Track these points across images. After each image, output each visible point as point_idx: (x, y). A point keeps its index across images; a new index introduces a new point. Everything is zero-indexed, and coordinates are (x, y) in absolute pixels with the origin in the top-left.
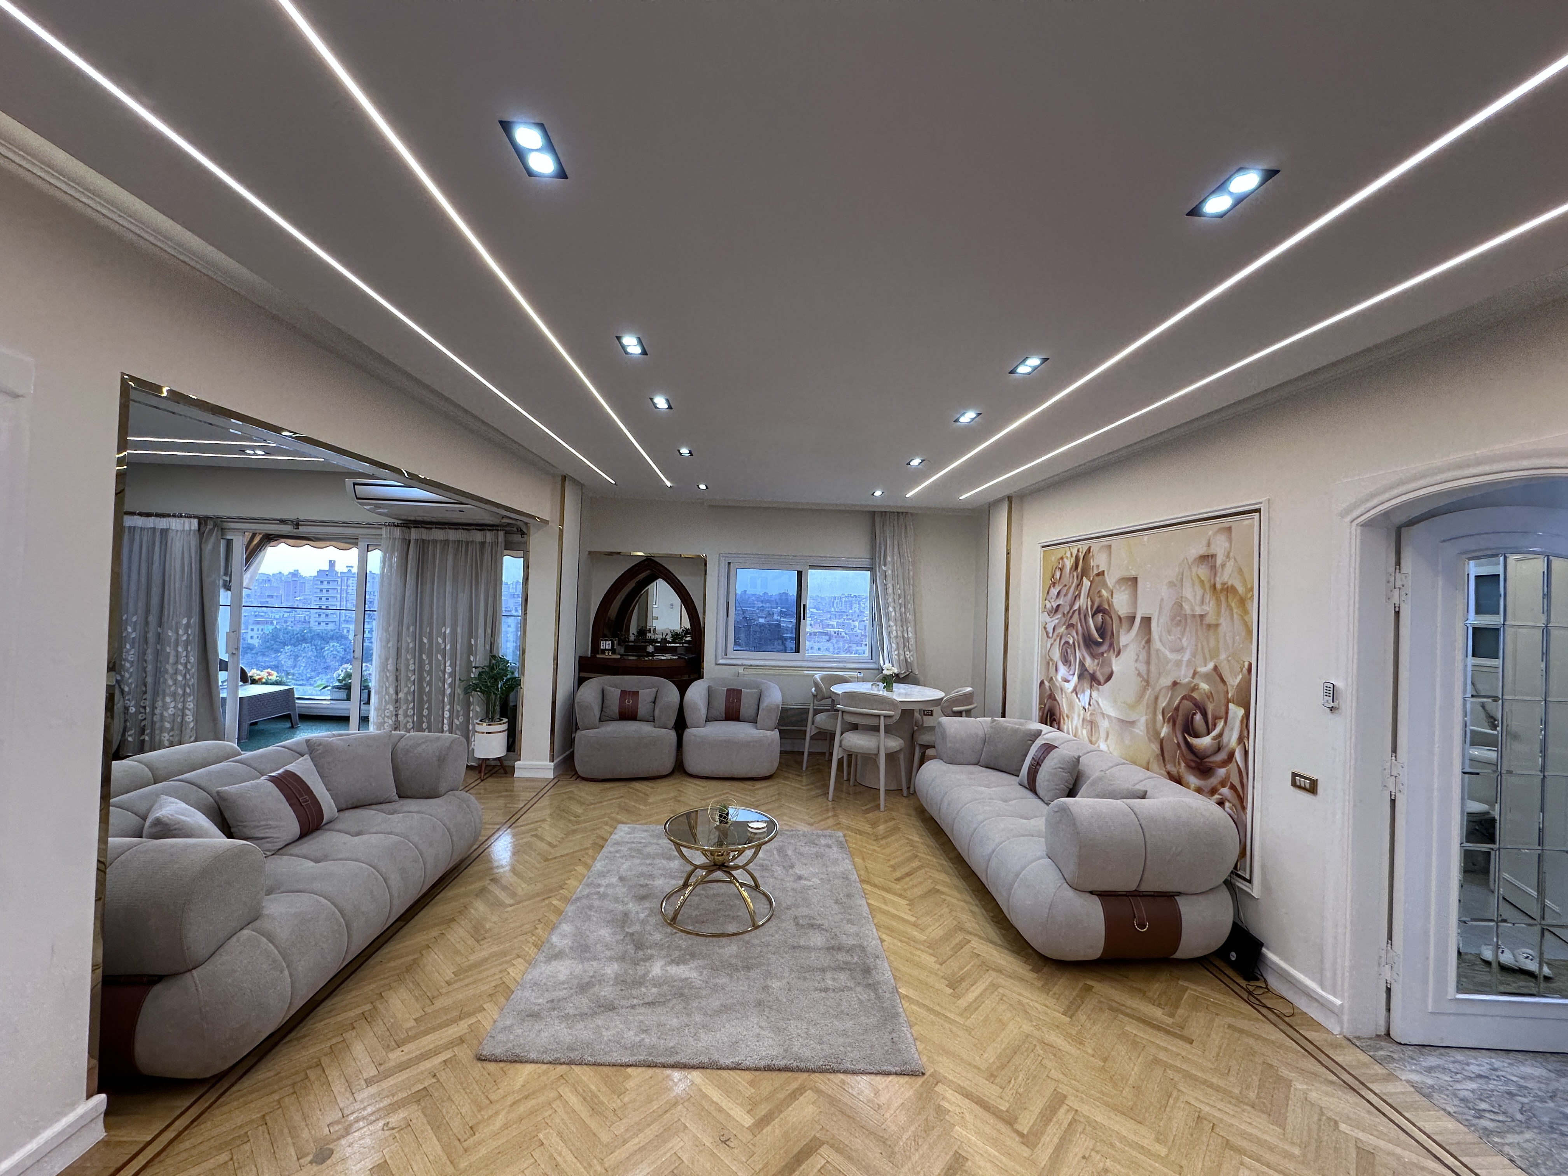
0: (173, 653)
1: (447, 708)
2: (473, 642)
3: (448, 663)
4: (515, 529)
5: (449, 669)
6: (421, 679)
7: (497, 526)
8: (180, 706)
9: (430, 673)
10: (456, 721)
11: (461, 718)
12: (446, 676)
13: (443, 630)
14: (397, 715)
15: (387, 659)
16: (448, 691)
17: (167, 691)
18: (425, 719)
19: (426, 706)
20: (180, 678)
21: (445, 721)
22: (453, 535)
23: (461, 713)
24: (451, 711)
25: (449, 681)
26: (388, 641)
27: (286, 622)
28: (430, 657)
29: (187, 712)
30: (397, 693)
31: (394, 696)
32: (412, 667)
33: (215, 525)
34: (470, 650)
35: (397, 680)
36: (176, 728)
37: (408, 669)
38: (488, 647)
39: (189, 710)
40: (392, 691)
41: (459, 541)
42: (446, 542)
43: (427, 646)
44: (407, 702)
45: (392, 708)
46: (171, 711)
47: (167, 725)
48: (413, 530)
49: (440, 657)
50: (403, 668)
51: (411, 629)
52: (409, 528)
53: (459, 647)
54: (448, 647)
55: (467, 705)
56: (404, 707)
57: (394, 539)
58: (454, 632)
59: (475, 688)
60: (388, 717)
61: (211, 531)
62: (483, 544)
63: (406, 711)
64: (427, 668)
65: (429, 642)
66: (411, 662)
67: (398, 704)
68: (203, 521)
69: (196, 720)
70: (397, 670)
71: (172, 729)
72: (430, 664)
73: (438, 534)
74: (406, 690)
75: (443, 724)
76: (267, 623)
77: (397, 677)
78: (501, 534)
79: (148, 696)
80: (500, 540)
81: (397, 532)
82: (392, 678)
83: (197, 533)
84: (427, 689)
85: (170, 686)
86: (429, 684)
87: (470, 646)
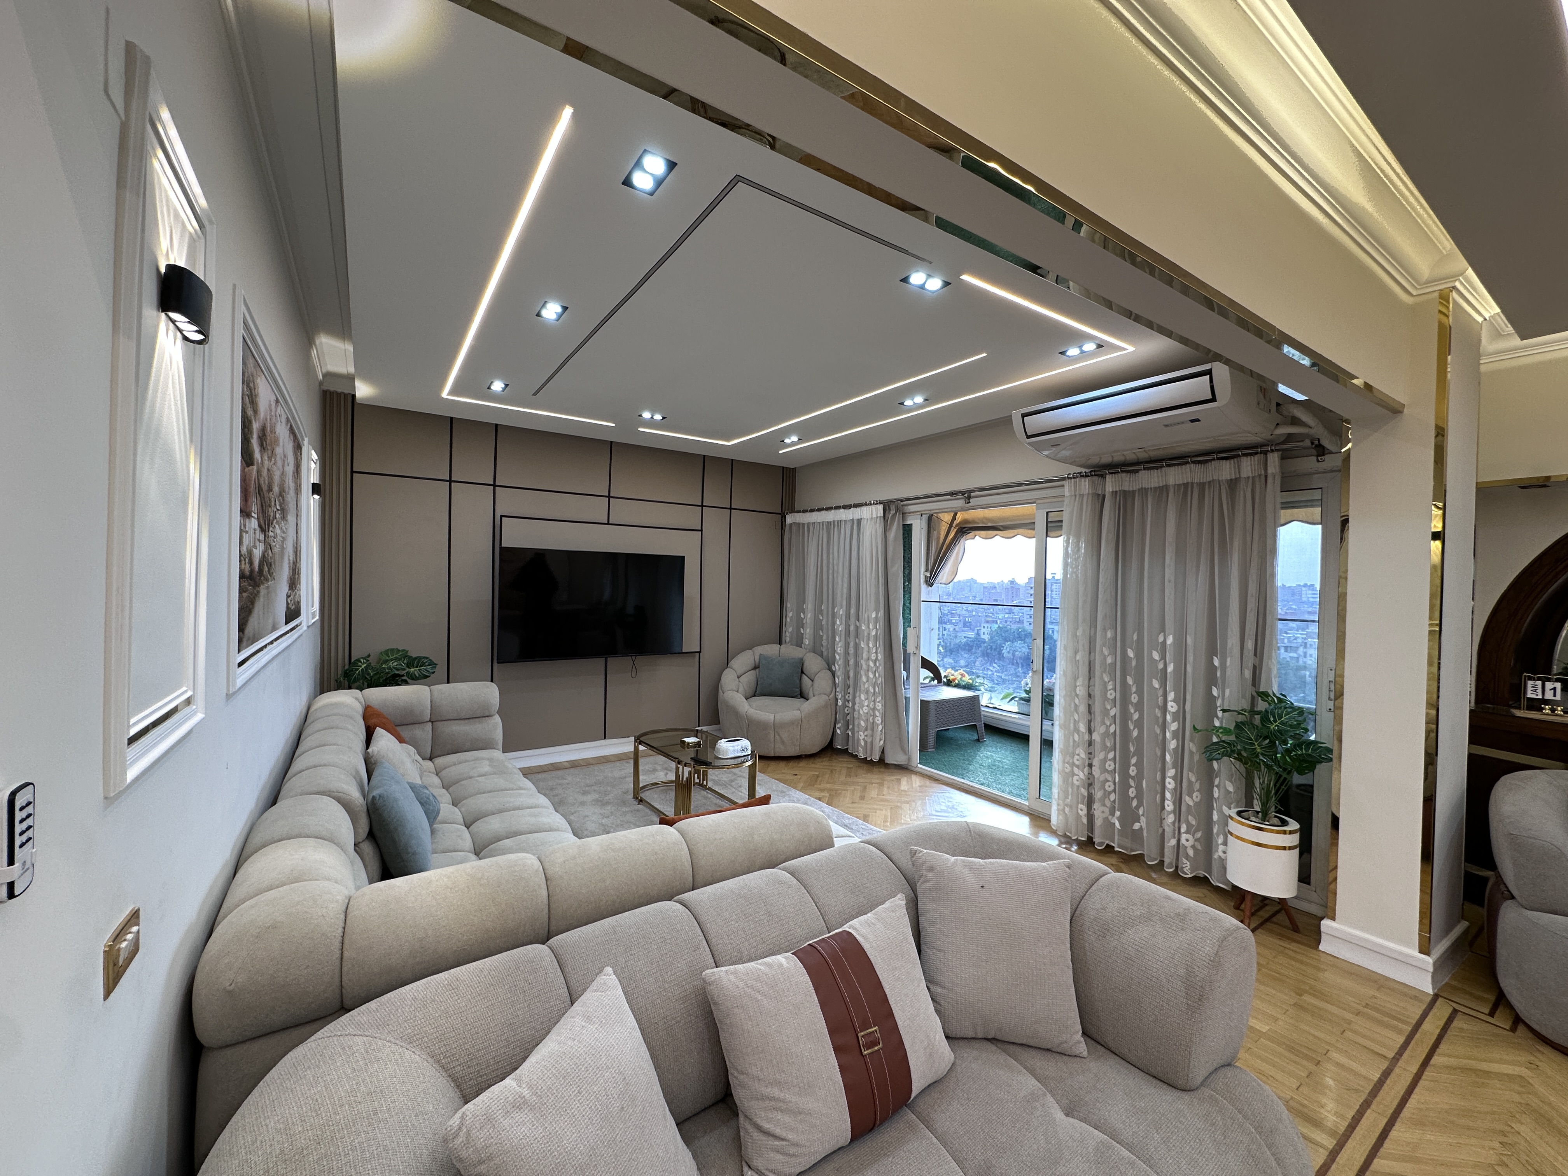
0: (866, 649)
1: (1171, 772)
2: (1216, 662)
3: (1171, 696)
4: (1307, 443)
5: (1172, 707)
6: (1125, 716)
7: (1262, 445)
8: (871, 706)
9: (1139, 706)
10: (1187, 799)
11: (1197, 796)
12: (1168, 717)
13: (1161, 639)
14: (1090, 766)
15: (1076, 679)
16: (1172, 744)
17: (862, 688)
18: (1132, 783)
19: (1134, 761)
20: (871, 676)
21: (1168, 795)
22: (1174, 476)
23: (1197, 786)
24: (1179, 779)
25: (1174, 726)
26: (1076, 652)
27: (1006, 622)
28: (1139, 683)
29: (877, 713)
30: (1090, 732)
31: (1087, 737)
32: (1111, 695)
33: (897, 510)
34: (1211, 677)
35: (1090, 712)
36: (869, 728)
37: (1105, 698)
38: (1248, 674)
39: (879, 711)
40: (1083, 728)
41: (1186, 485)
42: (1163, 491)
43: (1134, 663)
44: (1104, 747)
45: (1083, 755)
46: (866, 710)
47: (863, 723)
48: (1109, 478)
49: (1156, 684)
50: (1097, 692)
51: (1109, 634)
52: (1103, 476)
53: (1189, 669)
54: (1170, 668)
55: (1208, 779)
56: (1102, 755)
57: (1082, 496)
58: (1181, 643)
59: (1225, 749)
60: (1078, 767)
61: (894, 515)
62: (1233, 484)
63: (1105, 760)
64: (1134, 698)
65: (1136, 656)
66: (1110, 686)
67: (1091, 749)
68: (887, 505)
69: (884, 721)
70: (1090, 696)
71: (866, 729)
72: (1140, 692)
73: (1149, 479)
74: (1102, 729)
75: (1163, 798)
76: (993, 622)
77: (1089, 705)
78: (1274, 459)
79: (851, 690)
80: (1271, 470)
81: (1085, 485)
82: (1083, 708)
83: (882, 520)
84: (1135, 733)
85: (864, 684)
86: (1139, 724)
87: (1211, 669)
